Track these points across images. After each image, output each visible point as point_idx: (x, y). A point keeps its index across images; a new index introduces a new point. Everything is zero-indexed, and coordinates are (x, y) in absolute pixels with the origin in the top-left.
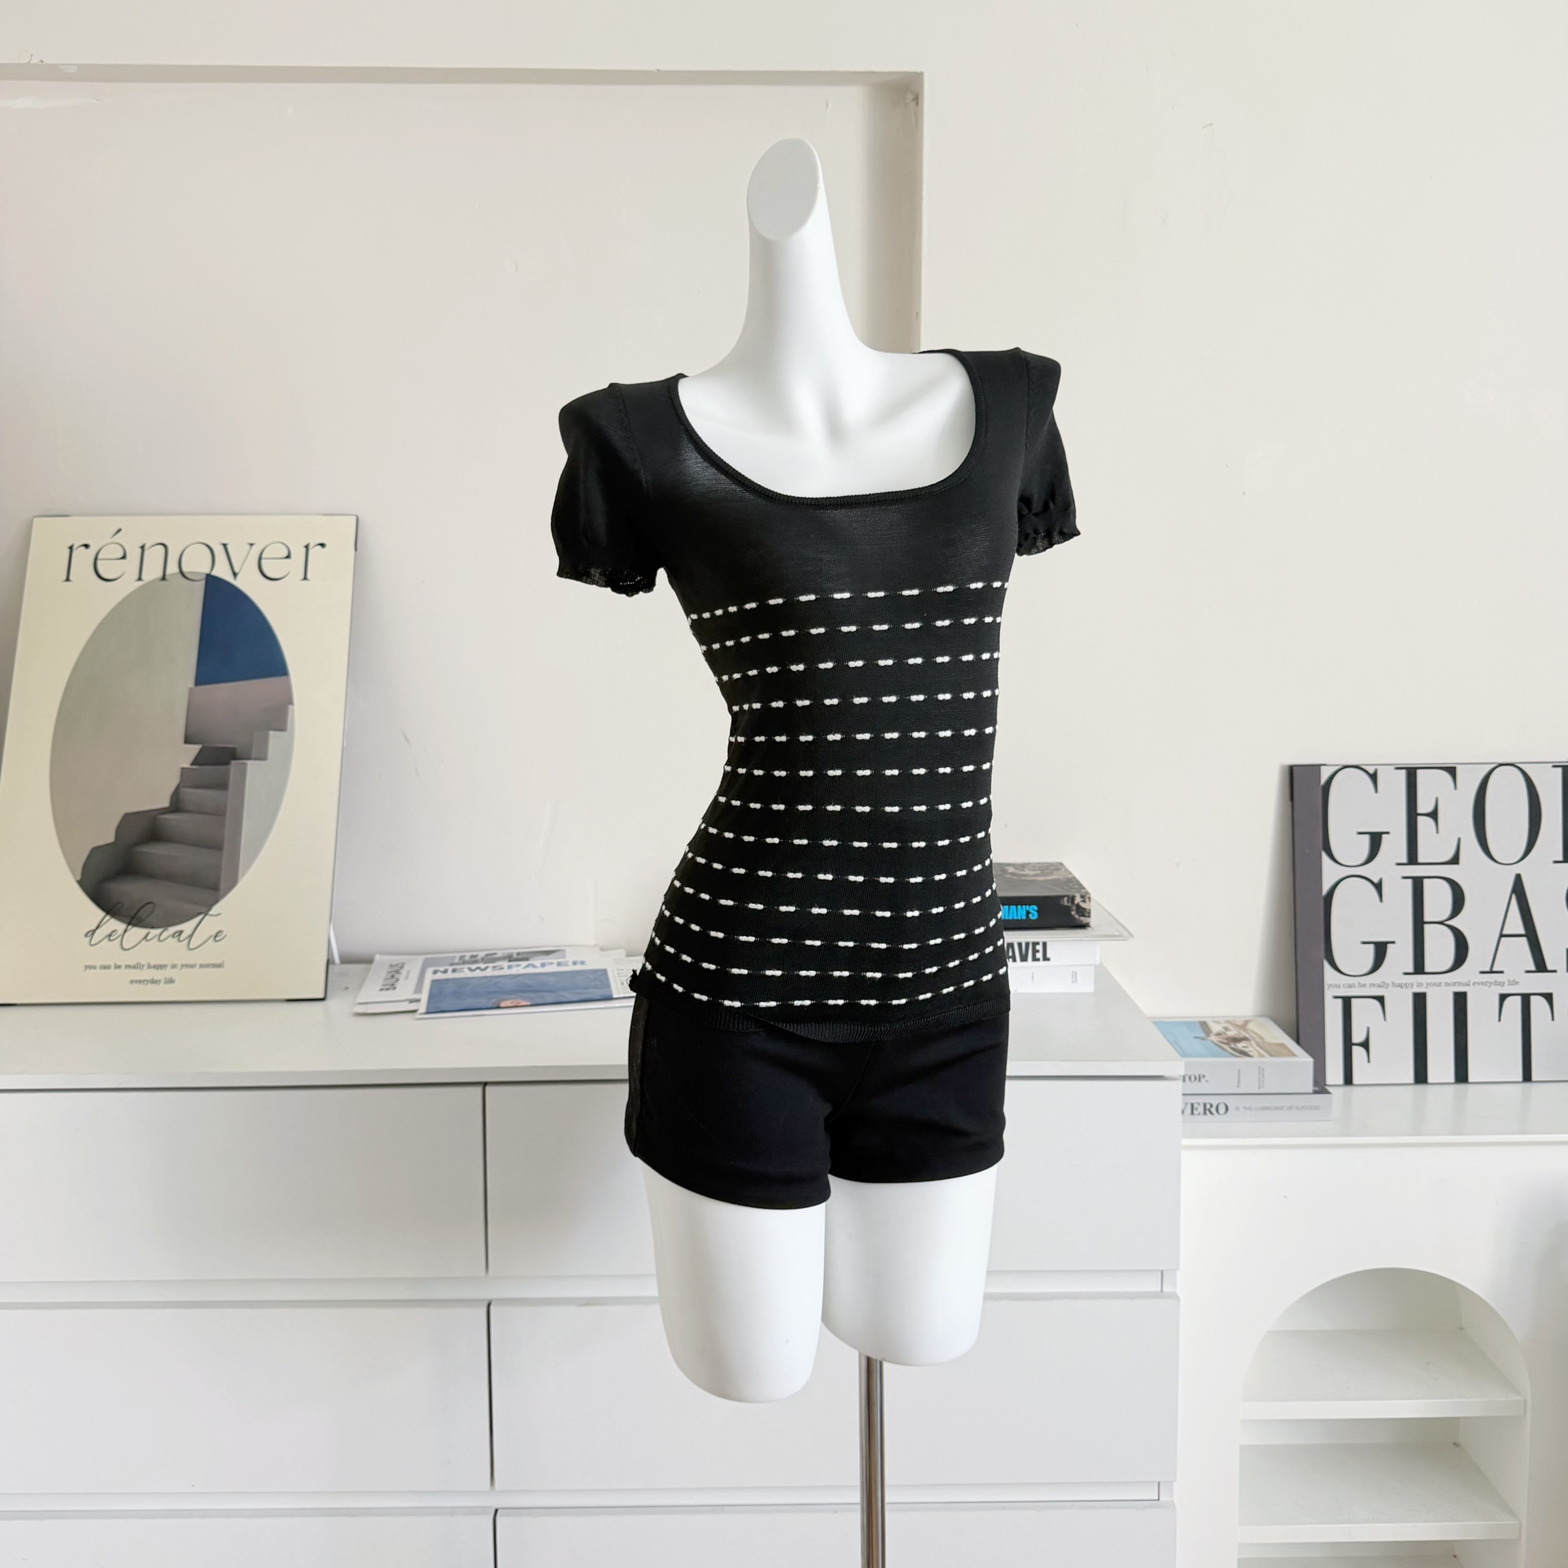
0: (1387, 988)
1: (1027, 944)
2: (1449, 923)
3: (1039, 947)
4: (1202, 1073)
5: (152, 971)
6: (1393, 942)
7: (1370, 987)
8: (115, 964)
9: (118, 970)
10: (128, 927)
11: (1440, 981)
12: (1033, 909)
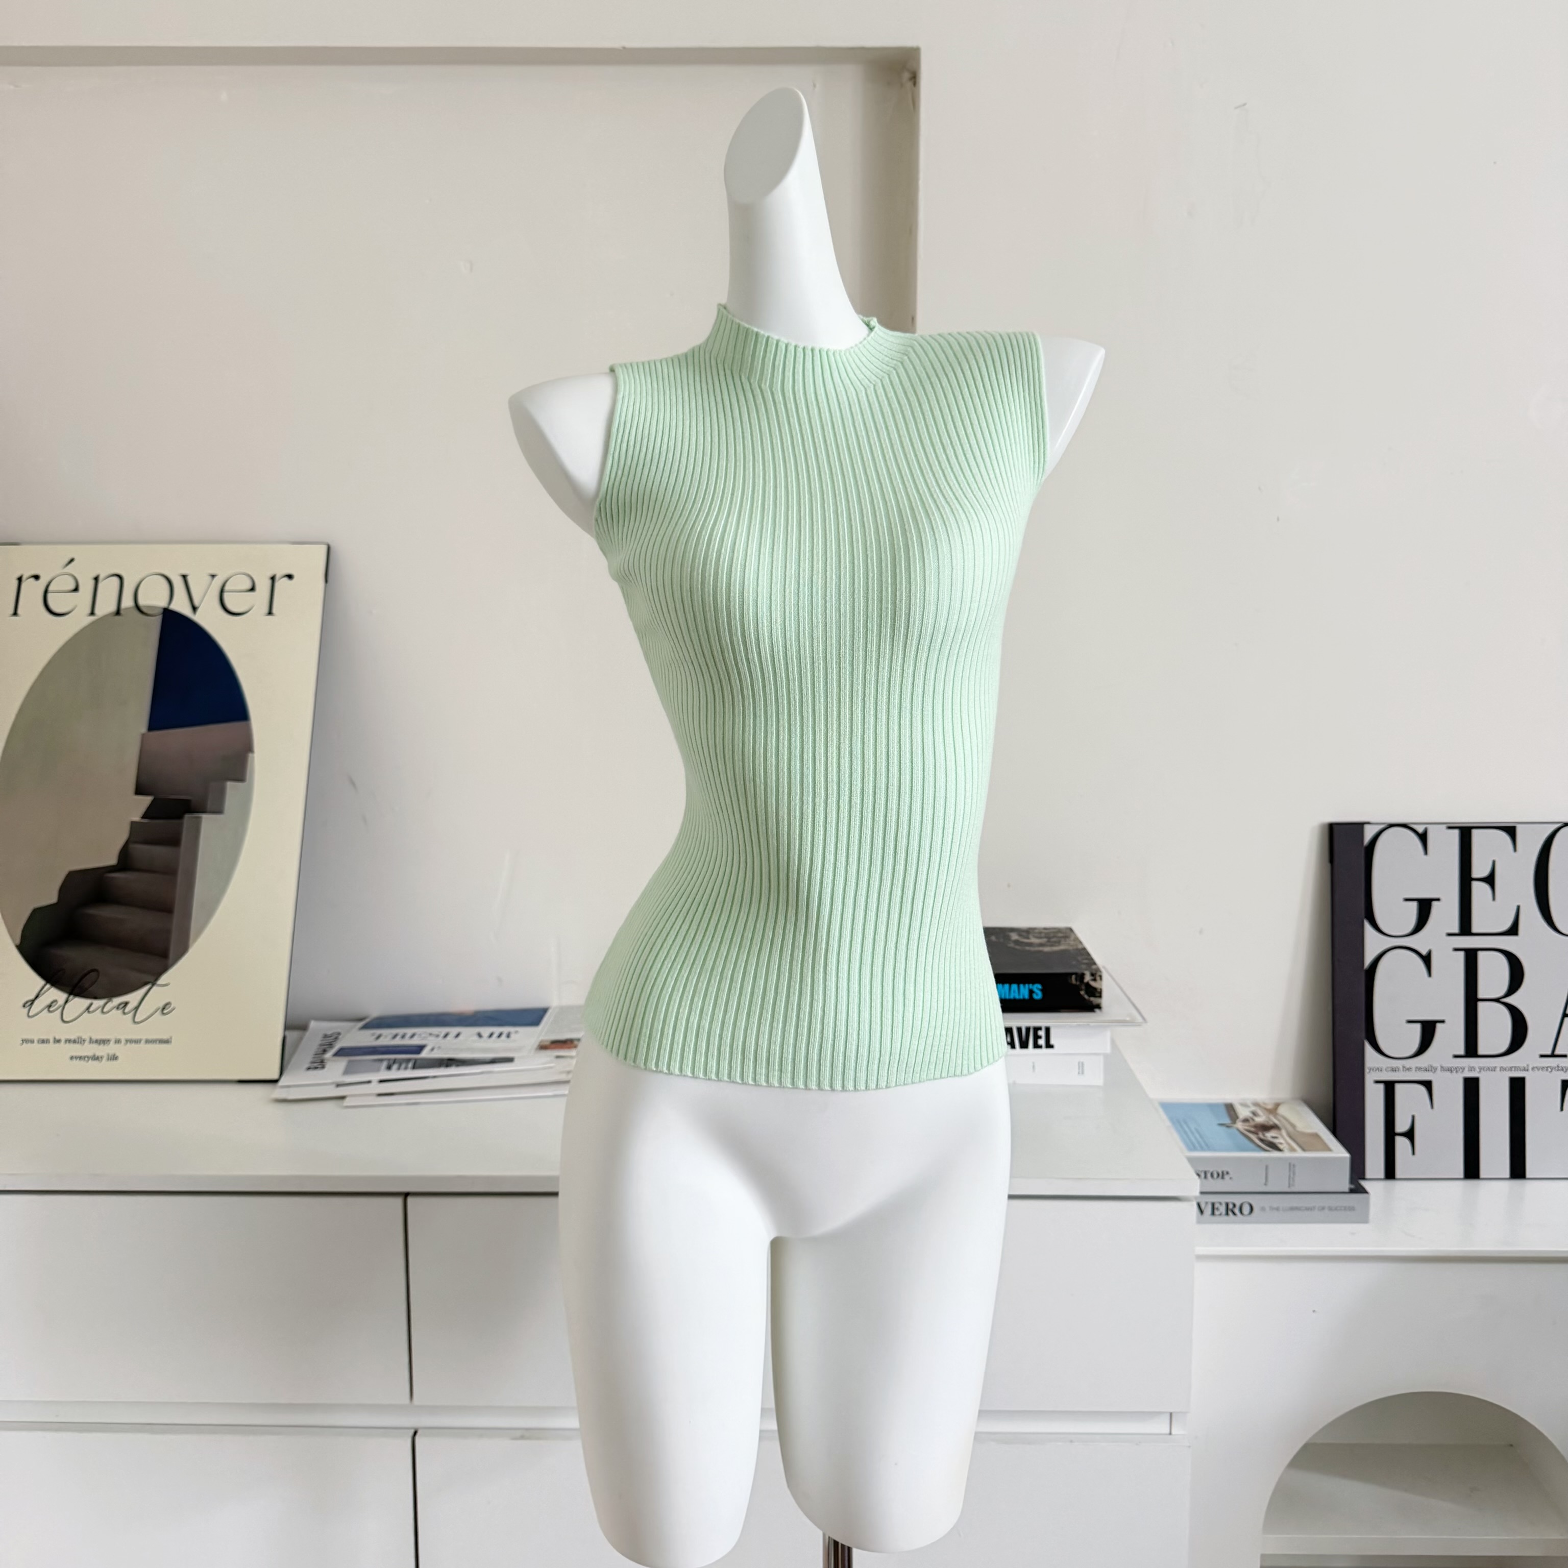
0: (1435, 1072)
1: (1028, 1029)
2: (1507, 1000)
3: (1042, 1033)
4: (1225, 1169)
5: (95, 1046)
6: (1443, 1022)
7: (1416, 1071)
8: (55, 1038)
9: (57, 1045)
10: (68, 997)
11: (1494, 1065)
12: (1037, 988)
